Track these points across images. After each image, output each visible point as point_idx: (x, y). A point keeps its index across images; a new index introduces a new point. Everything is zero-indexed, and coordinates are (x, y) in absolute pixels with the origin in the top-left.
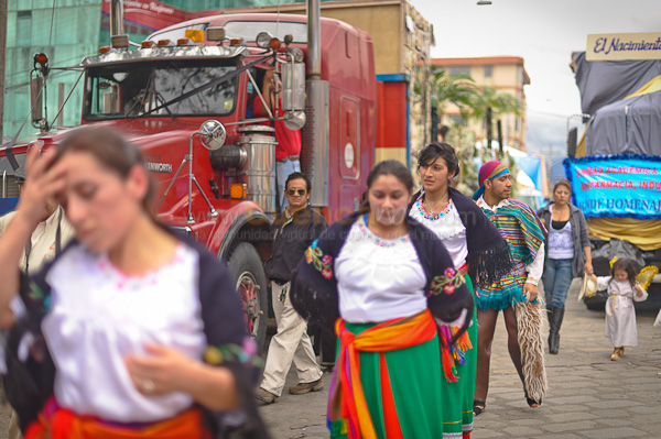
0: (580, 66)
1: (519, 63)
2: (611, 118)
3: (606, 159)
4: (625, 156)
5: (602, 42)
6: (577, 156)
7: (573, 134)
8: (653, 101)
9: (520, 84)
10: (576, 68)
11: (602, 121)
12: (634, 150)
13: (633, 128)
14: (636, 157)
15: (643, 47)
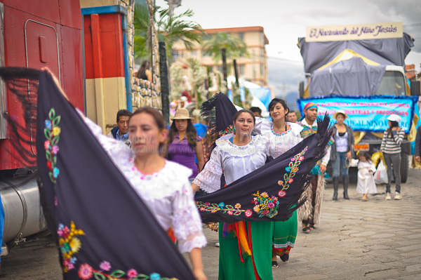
0: (303, 45)
1: (260, 30)
2: (322, 76)
3: (321, 98)
4: (331, 97)
5: (314, 31)
6: (305, 97)
7: (302, 85)
8: (345, 65)
9: (262, 44)
10: (300, 45)
11: (317, 77)
12: (336, 93)
13: (334, 80)
14: (337, 97)
15: (337, 33)
